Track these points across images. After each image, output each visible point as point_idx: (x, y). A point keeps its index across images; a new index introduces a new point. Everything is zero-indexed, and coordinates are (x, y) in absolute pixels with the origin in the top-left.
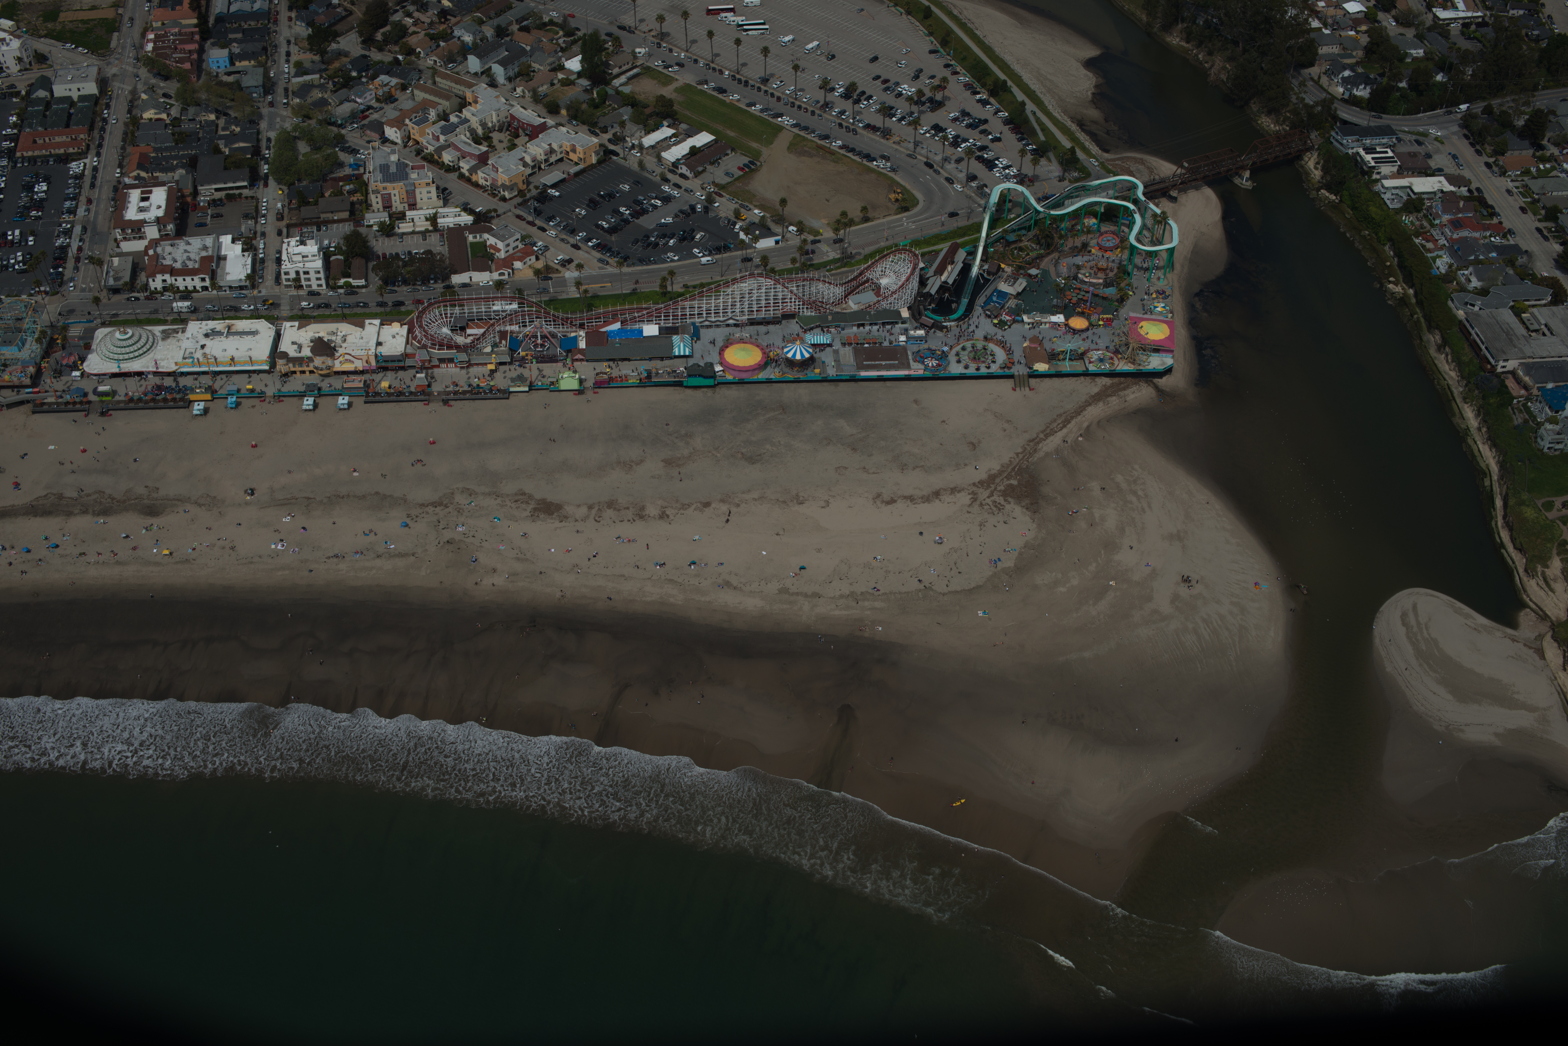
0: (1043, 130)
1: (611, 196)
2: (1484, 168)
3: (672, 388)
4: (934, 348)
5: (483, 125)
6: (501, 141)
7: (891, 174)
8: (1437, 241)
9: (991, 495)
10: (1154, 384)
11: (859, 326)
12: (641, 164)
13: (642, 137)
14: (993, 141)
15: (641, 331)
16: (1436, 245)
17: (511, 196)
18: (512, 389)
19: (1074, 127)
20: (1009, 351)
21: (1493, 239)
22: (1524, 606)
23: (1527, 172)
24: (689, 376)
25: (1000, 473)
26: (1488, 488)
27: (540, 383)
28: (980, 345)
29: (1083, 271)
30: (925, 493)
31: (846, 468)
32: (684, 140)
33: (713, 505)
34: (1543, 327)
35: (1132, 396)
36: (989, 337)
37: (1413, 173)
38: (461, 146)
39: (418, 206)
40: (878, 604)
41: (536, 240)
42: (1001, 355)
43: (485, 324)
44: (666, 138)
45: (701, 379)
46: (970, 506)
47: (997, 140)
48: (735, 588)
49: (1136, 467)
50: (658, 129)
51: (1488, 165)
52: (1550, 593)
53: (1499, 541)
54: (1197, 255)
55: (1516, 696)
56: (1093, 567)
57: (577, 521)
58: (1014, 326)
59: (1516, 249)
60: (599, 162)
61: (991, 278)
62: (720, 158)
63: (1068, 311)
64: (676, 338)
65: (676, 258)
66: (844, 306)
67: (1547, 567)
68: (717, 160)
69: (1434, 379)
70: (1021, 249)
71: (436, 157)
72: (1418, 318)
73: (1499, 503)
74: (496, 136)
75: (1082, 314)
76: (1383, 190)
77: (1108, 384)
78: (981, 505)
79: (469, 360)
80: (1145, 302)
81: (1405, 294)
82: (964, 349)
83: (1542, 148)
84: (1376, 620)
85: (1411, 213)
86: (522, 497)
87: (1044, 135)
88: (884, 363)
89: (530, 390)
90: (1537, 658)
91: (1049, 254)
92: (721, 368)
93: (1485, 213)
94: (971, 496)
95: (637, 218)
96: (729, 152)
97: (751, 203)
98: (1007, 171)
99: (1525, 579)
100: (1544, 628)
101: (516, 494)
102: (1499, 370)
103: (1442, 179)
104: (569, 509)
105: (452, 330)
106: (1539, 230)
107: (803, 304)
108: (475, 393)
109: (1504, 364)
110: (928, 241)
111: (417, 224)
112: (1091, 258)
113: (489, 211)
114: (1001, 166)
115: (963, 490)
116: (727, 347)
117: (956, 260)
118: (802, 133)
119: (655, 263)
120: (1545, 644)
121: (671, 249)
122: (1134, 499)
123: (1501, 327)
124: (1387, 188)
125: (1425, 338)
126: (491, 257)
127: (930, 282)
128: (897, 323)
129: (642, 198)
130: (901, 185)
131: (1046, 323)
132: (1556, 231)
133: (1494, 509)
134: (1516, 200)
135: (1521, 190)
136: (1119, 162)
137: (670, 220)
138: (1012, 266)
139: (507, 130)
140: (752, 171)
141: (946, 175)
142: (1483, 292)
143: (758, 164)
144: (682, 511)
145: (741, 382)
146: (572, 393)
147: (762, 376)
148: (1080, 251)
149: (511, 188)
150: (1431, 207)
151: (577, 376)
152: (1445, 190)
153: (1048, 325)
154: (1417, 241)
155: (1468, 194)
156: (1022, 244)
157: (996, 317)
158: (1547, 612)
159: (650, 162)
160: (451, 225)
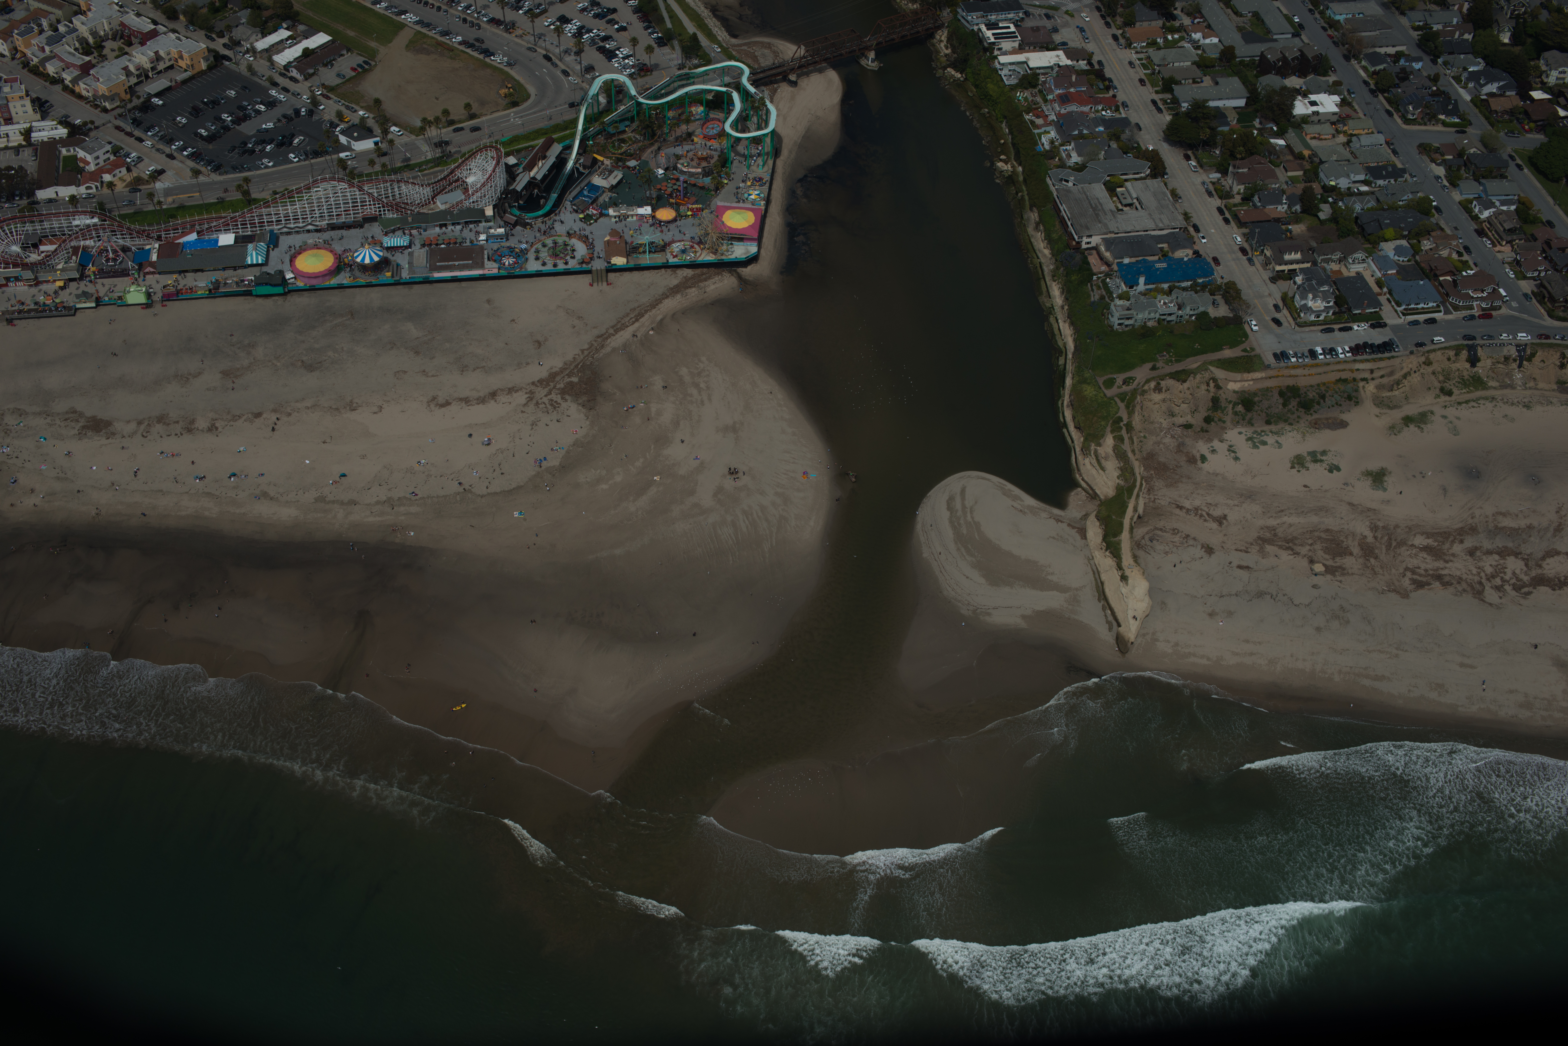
0: (671, 17)
1: (215, 103)
2: (1111, 41)
3: (242, 298)
4: (513, 245)
5: (94, 34)
6: (113, 50)
7: (507, 69)
8: (1047, 116)
9: (550, 393)
10: (738, 274)
11: (441, 226)
12: (250, 68)
13: (257, 41)
14: (618, 30)
15: (217, 241)
16: (1045, 120)
17: (113, 106)
18: (78, 306)
19: (705, 13)
20: (591, 246)
21: (1104, 113)
22: (1076, 485)
23: (1153, 44)
24: (258, 284)
25: (562, 370)
26: (1062, 367)
27: (107, 299)
28: (560, 240)
29: (681, 161)
30: (482, 394)
31: (405, 372)
32: (300, 42)
33: (264, 416)
34: (1135, 201)
35: (712, 287)
36: (571, 232)
37: (1035, 48)
38: (66, 57)
39: (15, 120)
40: (413, 509)
41: (131, 151)
42: (581, 249)
43: (58, 240)
44: (282, 41)
45: (269, 287)
46: (525, 405)
47: (623, 29)
48: (271, 499)
49: (704, 359)
50: (276, 31)
51: (1115, 38)
52: (1101, 471)
53: (1062, 420)
54: (808, 139)
55: (1050, 577)
56: (639, 463)
57: (124, 437)
58: (602, 219)
59: (1126, 122)
60: (210, 68)
61: (587, 172)
62: (334, 60)
63: (657, 203)
64: (250, 246)
65: (271, 164)
66: (432, 206)
67: (1099, 445)
68: (331, 61)
69: (1028, 257)
70: (623, 141)
71: (41, 69)
72: (1022, 196)
73: (1069, 382)
74: (109, 45)
75: (671, 205)
76: (998, 66)
77: (689, 276)
78: (537, 404)
79: (36, 278)
80: (739, 190)
81: (1014, 172)
82: (544, 246)
83: (1174, 18)
84: (922, 505)
85: (1026, 89)
86: (73, 415)
87: (672, 22)
88: (457, 263)
89: (97, 306)
90: (1078, 537)
91: (652, 144)
92: (292, 276)
93: (1102, 87)
94: (527, 396)
95: (239, 125)
96: (345, 52)
97: (357, 104)
98: (627, 61)
99: (1080, 458)
100: (1092, 507)
101: (67, 413)
102: (1084, 246)
103: (1060, 53)
104: (118, 426)
105: (24, 248)
106: (1154, 102)
107: (383, 207)
108: (41, 312)
109: (1089, 240)
110: (527, 137)
111: (11, 138)
112: (692, 147)
113: (85, 124)
114: (621, 56)
115: (521, 389)
116: (300, 253)
117: (548, 154)
118: (424, 30)
119: (249, 170)
120: (1088, 523)
121: (269, 156)
122: (695, 392)
123: (1090, 202)
124: (1003, 64)
125: (1025, 217)
126: (81, 171)
127: (518, 179)
128: (480, 222)
129: (246, 104)
130: (515, 80)
131: (632, 216)
132: (1172, 103)
133: (1064, 388)
134: (1136, 72)
135: (1144, 62)
136: (745, 48)
137: (270, 125)
138: (611, 158)
139: (121, 38)
140: (365, 71)
141: (563, 67)
142: (1079, 168)
143: (373, 63)
144: (232, 423)
145: (312, 289)
146: (140, 307)
147: (334, 281)
148: (685, 140)
149: (111, 99)
150: (1044, 82)
151: (144, 289)
152: (1061, 64)
153: (635, 218)
154: (1027, 117)
155: (1088, 68)
156: (624, 136)
157: (583, 212)
158: (1098, 492)
159: (261, 66)
160: (46, 139)
